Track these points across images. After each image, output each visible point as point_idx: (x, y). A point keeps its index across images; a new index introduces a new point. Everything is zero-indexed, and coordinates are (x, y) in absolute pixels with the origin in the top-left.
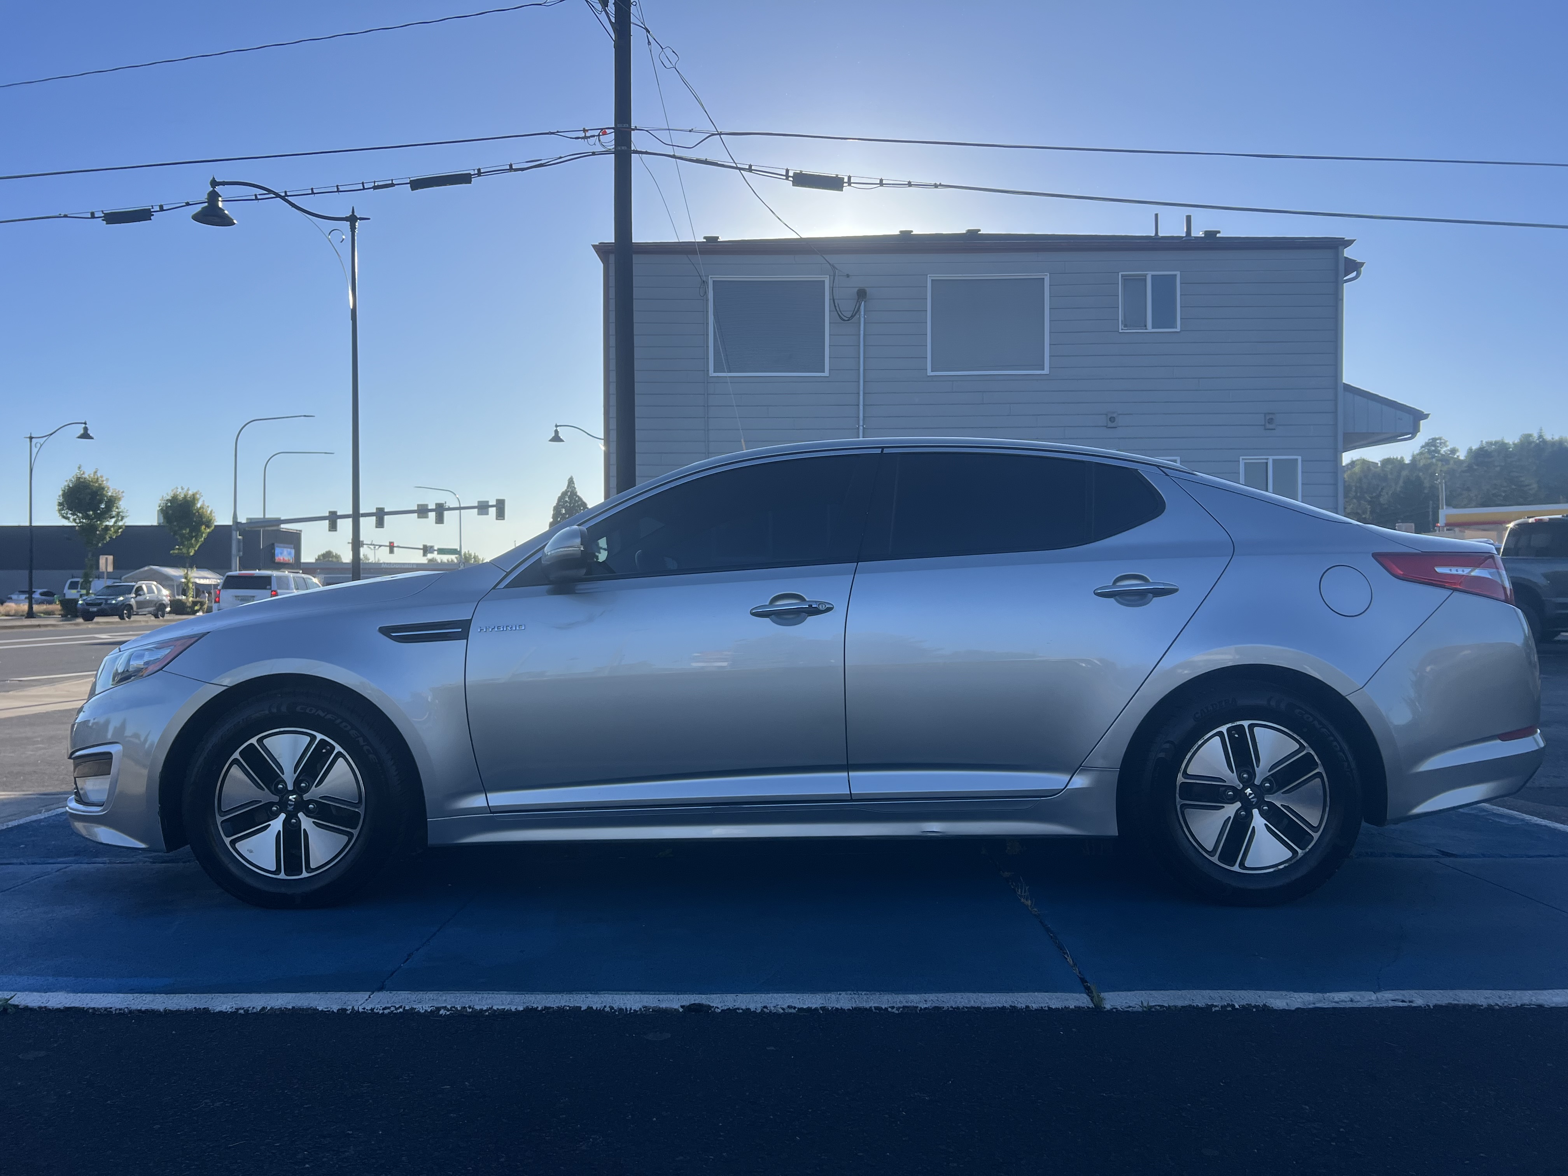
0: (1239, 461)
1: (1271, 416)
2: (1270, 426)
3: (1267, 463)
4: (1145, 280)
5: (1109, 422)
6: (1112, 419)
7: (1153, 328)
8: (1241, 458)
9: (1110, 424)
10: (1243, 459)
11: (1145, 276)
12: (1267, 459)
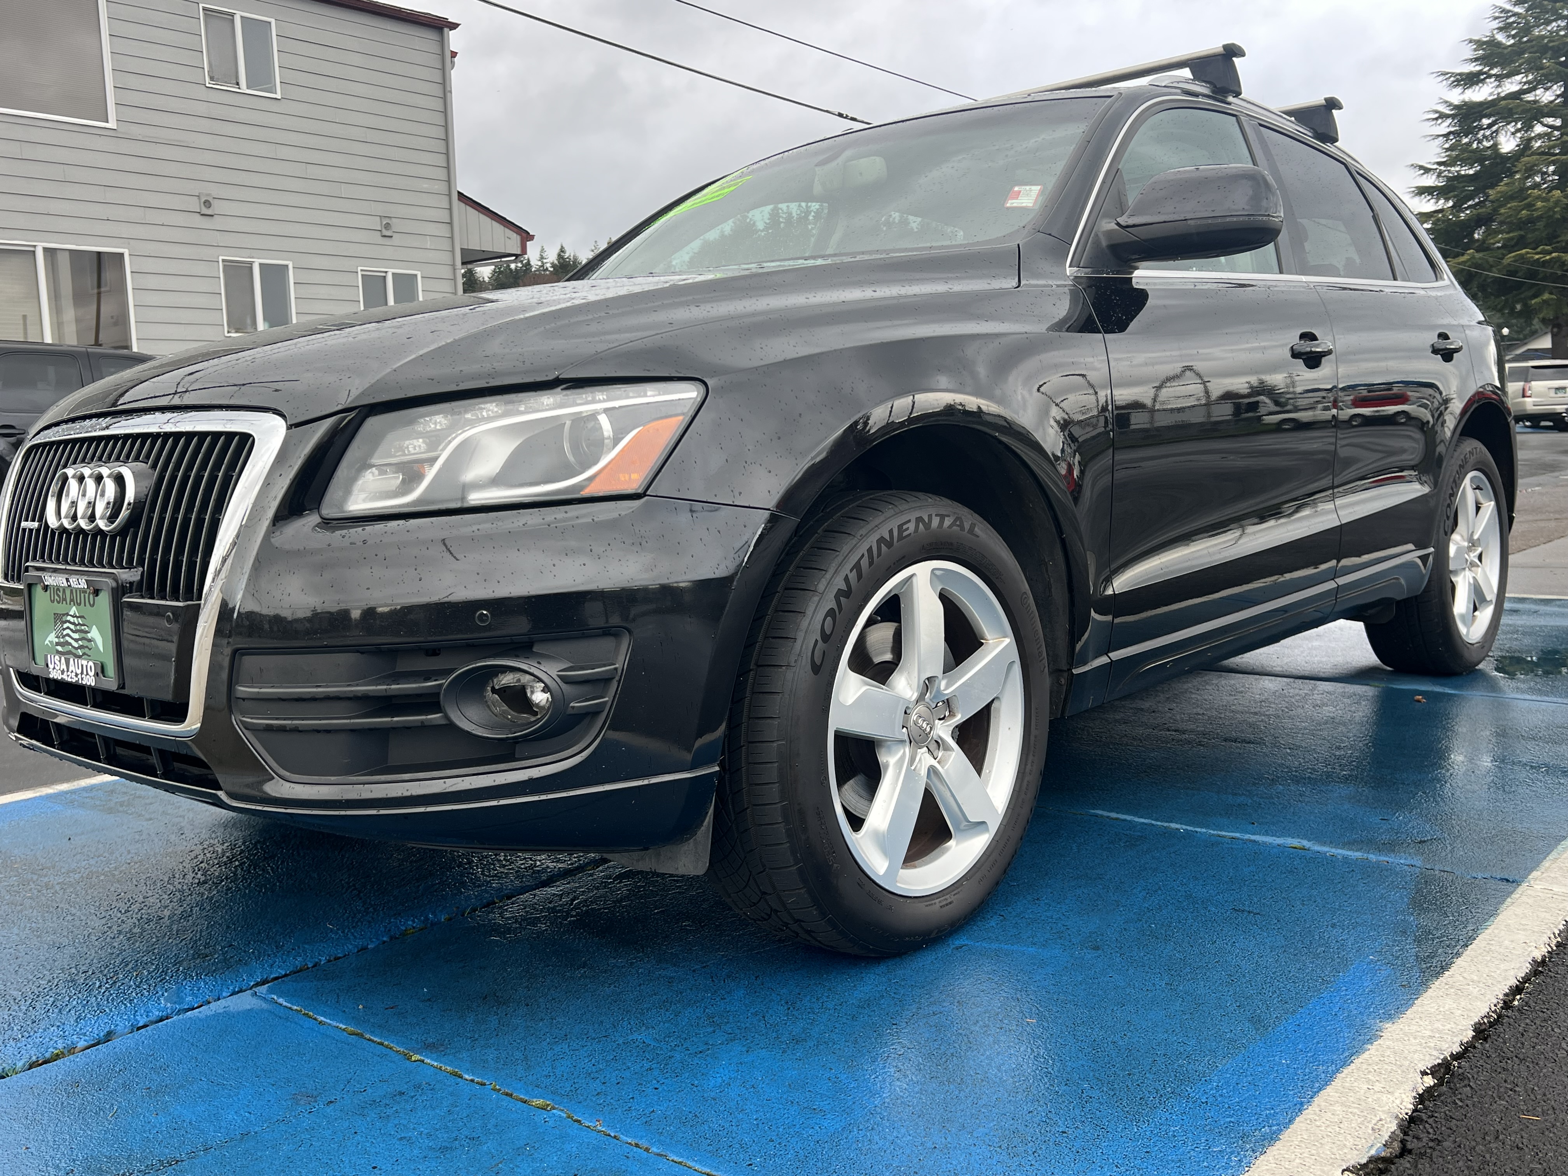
0: (357, 272)
1: (387, 221)
2: (388, 233)
3: (384, 278)
4: (233, 21)
5: (201, 204)
6: (207, 204)
7: (248, 88)
8: (359, 268)
9: (205, 211)
10: (362, 270)
11: (233, 15)
12: (386, 272)
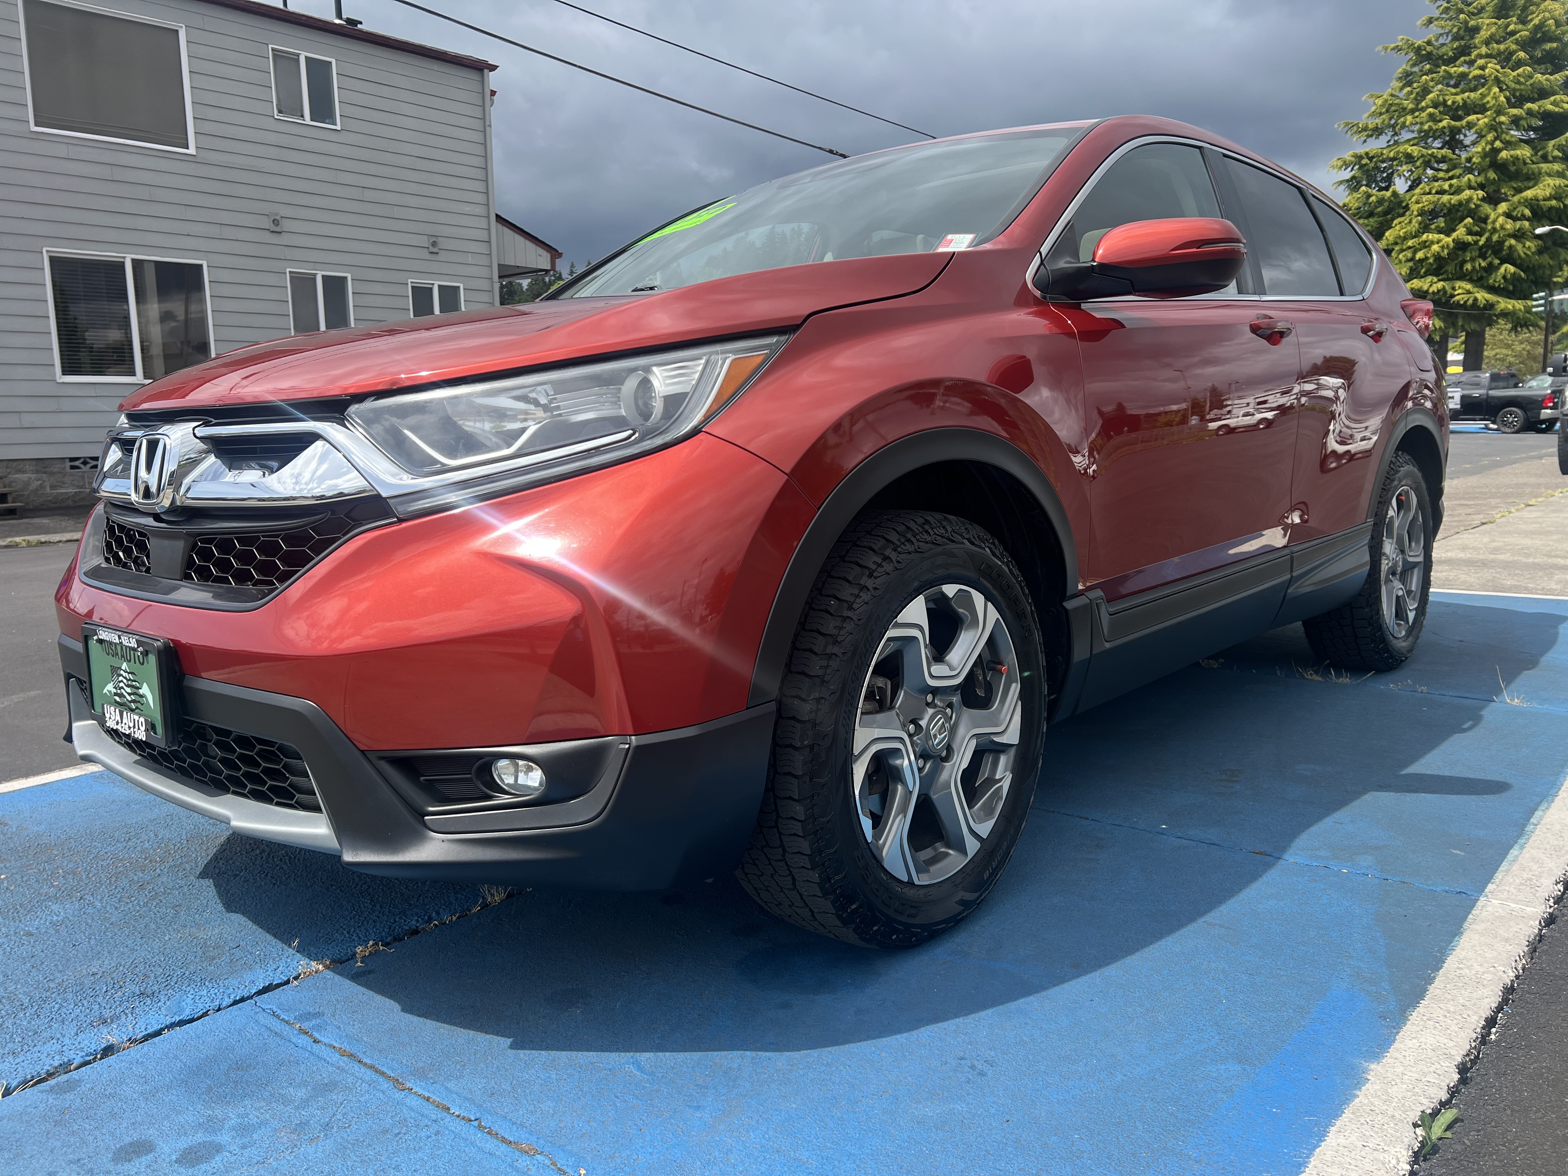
0: (407, 284)
1: (434, 239)
2: (435, 250)
3: (431, 289)
4: (298, 61)
5: (271, 223)
6: (276, 222)
7: (312, 120)
9: (274, 228)
10: (411, 282)
11: (298, 55)
12: (433, 284)
